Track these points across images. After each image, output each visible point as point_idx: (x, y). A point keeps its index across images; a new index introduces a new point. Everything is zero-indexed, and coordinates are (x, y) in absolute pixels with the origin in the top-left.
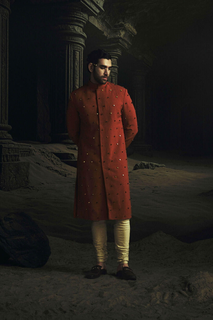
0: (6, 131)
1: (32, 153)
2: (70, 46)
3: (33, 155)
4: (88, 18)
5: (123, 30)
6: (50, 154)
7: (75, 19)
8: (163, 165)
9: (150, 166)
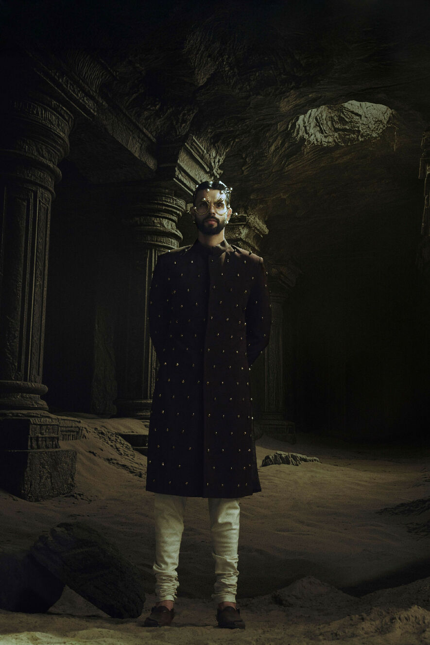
0: (37, 396)
1: (83, 433)
2: (153, 252)
3: (84, 437)
4: (186, 206)
5: (244, 227)
6: (114, 436)
7: (164, 207)
8: (315, 458)
9: (291, 459)
